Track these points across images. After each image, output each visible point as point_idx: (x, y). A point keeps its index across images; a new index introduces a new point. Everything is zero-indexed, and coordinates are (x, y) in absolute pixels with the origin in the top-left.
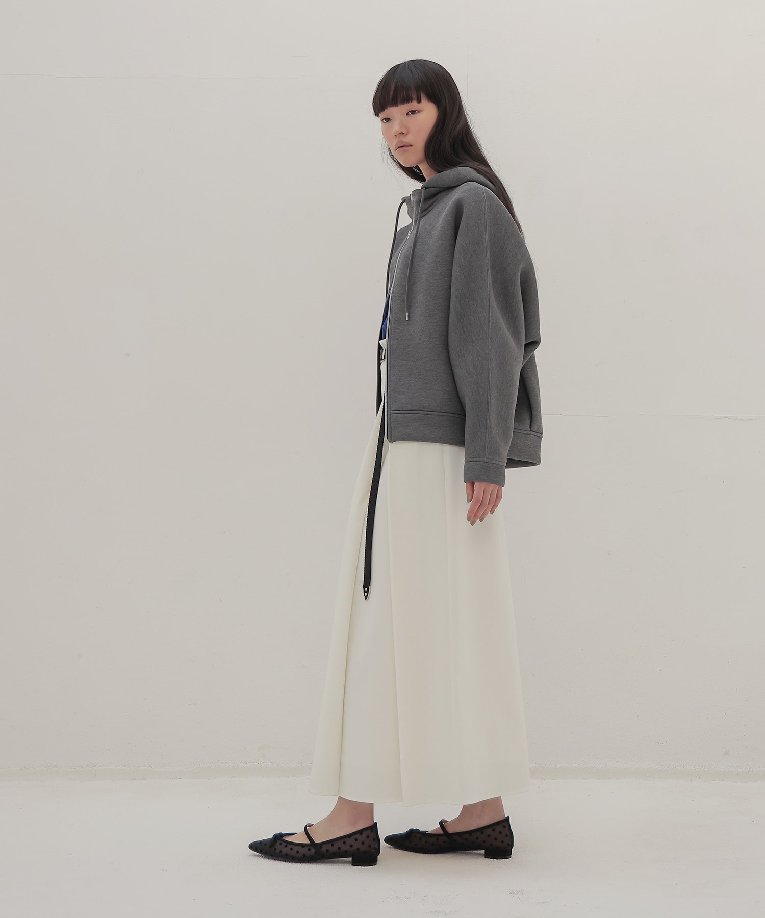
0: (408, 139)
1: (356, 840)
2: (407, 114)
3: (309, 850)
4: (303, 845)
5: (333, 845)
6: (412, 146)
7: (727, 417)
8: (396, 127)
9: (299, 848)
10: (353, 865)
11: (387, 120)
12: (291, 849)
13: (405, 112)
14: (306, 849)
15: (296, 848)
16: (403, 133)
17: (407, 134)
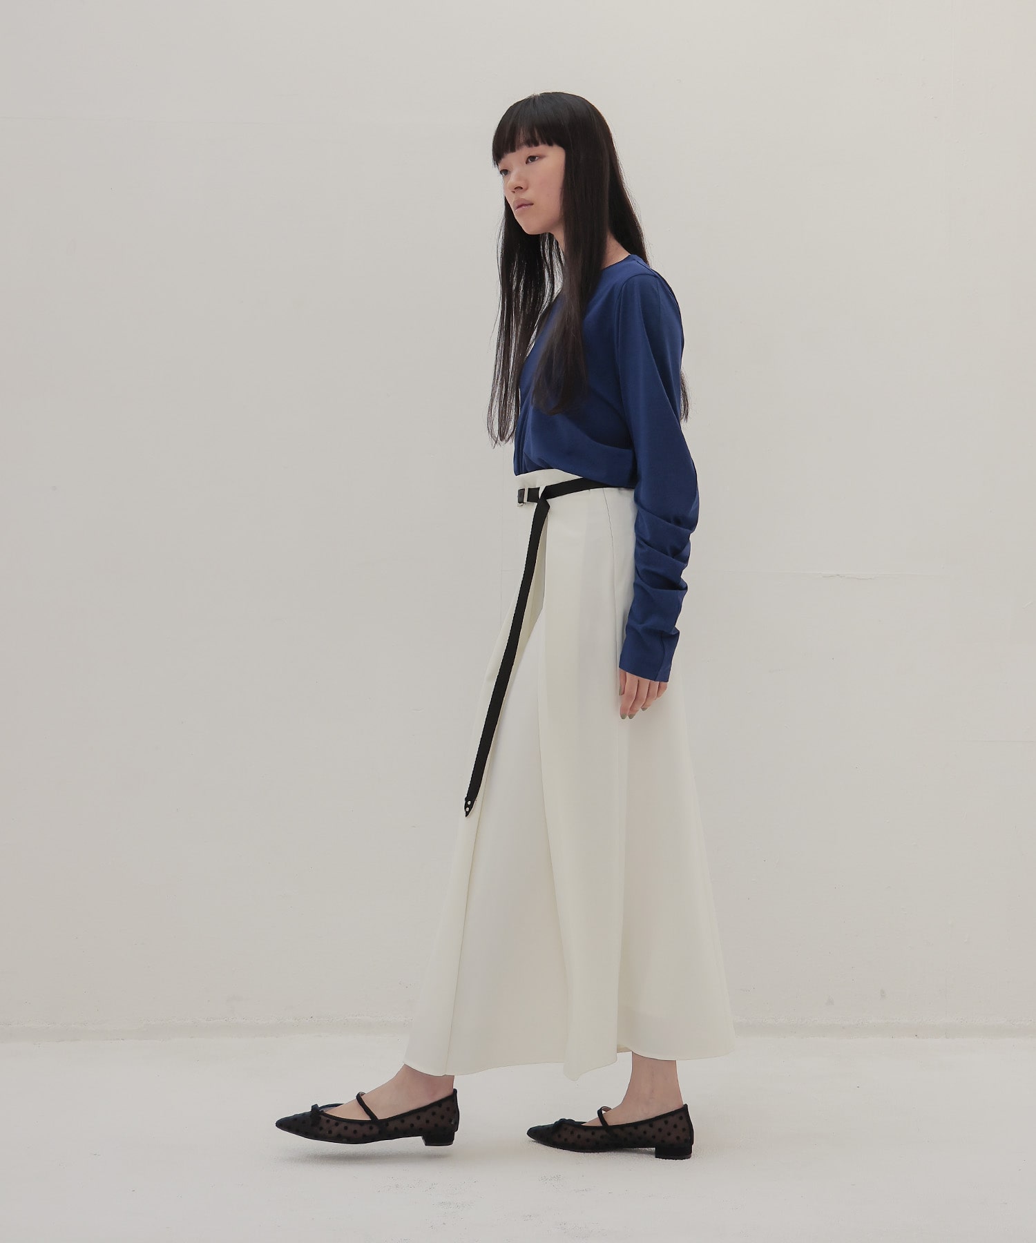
0: (527, 196)
2: (527, 162)
3: (371, 1128)
4: (361, 1123)
5: (403, 1121)
6: (532, 204)
7: (838, 575)
8: (513, 179)
9: (357, 1127)
11: (505, 172)
12: (346, 1128)
13: (524, 159)
14: (366, 1127)
15: (352, 1127)
16: (522, 188)
17: (527, 189)
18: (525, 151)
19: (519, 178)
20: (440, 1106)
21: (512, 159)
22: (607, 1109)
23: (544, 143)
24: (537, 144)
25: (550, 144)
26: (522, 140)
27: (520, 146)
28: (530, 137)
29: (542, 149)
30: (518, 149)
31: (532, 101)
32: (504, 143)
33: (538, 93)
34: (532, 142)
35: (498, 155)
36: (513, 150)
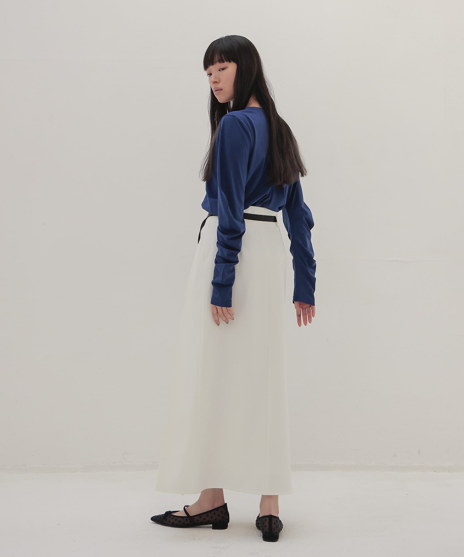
0: (220, 86)
1: (215, 514)
2: (220, 70)
4: (183, 517)
5: (200, 517)
6: (222, 90)
8: (213, 78)
10: (213, 529)
11: (209, 74)
13: (218, 69)
14: (185, 519)
15: (179, 519)
16: (217, 82)
17: (219, 82)
18: (218, 65)
19: (215, 78)
20: (217, 510)
21: (212, 68)
22: (187, 506)
23: (227, 61)
24: (223, 62)
25: (230, 62)
26: (216, 60)
27: (216, 62)
28: (220, 58)
29: (226, 64)
30: (215, 64)
31: (221, 40)
32: (208, 61)
33: (224, 36)
34: (221, 61)
35: (206, 67)
36: (213, 64)
